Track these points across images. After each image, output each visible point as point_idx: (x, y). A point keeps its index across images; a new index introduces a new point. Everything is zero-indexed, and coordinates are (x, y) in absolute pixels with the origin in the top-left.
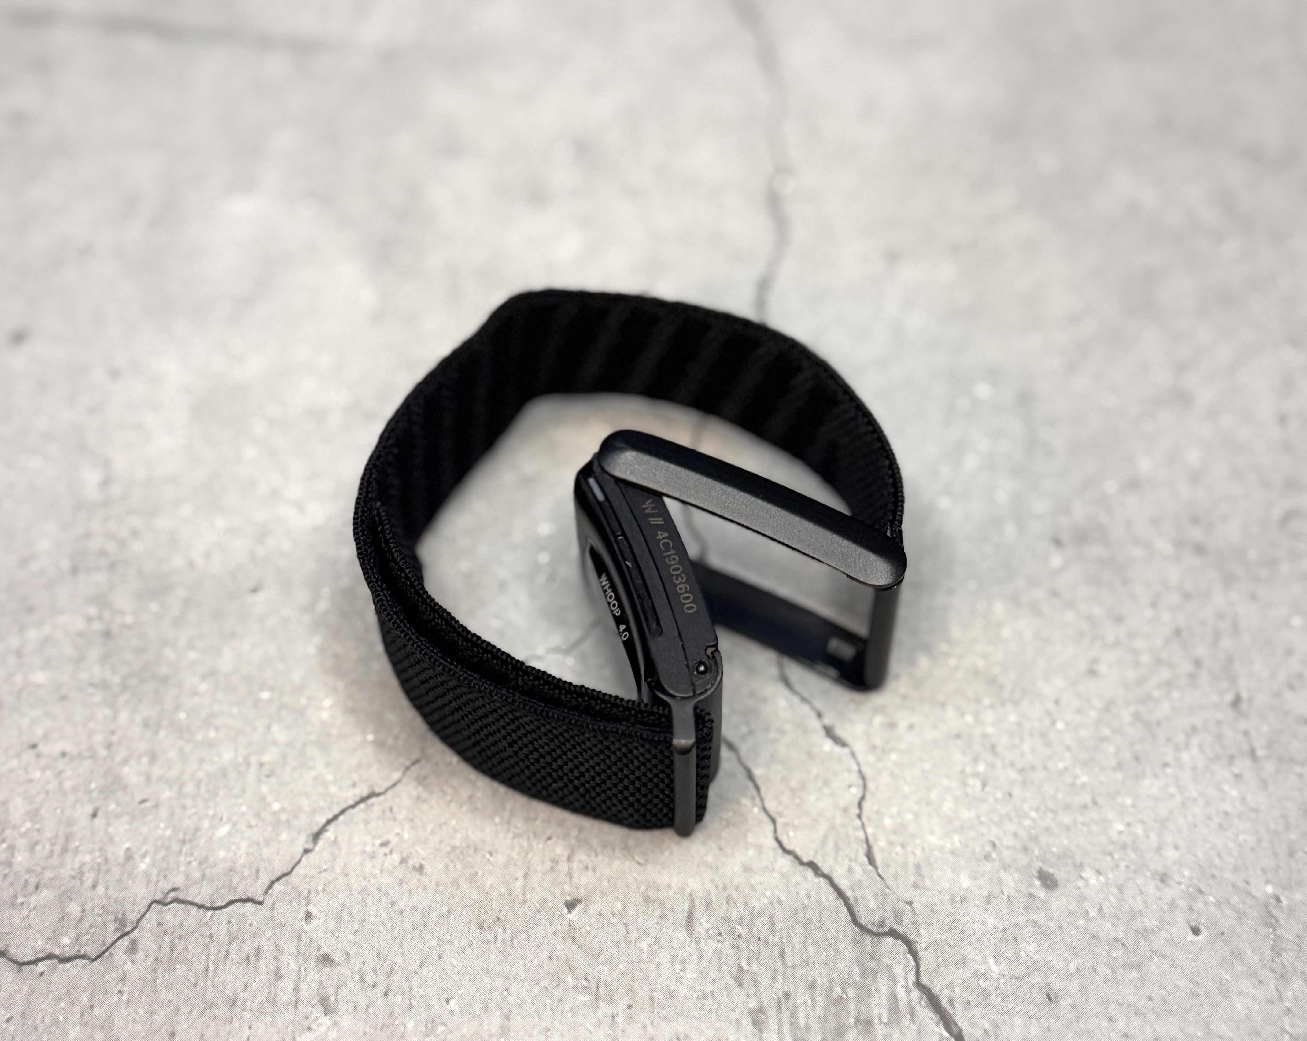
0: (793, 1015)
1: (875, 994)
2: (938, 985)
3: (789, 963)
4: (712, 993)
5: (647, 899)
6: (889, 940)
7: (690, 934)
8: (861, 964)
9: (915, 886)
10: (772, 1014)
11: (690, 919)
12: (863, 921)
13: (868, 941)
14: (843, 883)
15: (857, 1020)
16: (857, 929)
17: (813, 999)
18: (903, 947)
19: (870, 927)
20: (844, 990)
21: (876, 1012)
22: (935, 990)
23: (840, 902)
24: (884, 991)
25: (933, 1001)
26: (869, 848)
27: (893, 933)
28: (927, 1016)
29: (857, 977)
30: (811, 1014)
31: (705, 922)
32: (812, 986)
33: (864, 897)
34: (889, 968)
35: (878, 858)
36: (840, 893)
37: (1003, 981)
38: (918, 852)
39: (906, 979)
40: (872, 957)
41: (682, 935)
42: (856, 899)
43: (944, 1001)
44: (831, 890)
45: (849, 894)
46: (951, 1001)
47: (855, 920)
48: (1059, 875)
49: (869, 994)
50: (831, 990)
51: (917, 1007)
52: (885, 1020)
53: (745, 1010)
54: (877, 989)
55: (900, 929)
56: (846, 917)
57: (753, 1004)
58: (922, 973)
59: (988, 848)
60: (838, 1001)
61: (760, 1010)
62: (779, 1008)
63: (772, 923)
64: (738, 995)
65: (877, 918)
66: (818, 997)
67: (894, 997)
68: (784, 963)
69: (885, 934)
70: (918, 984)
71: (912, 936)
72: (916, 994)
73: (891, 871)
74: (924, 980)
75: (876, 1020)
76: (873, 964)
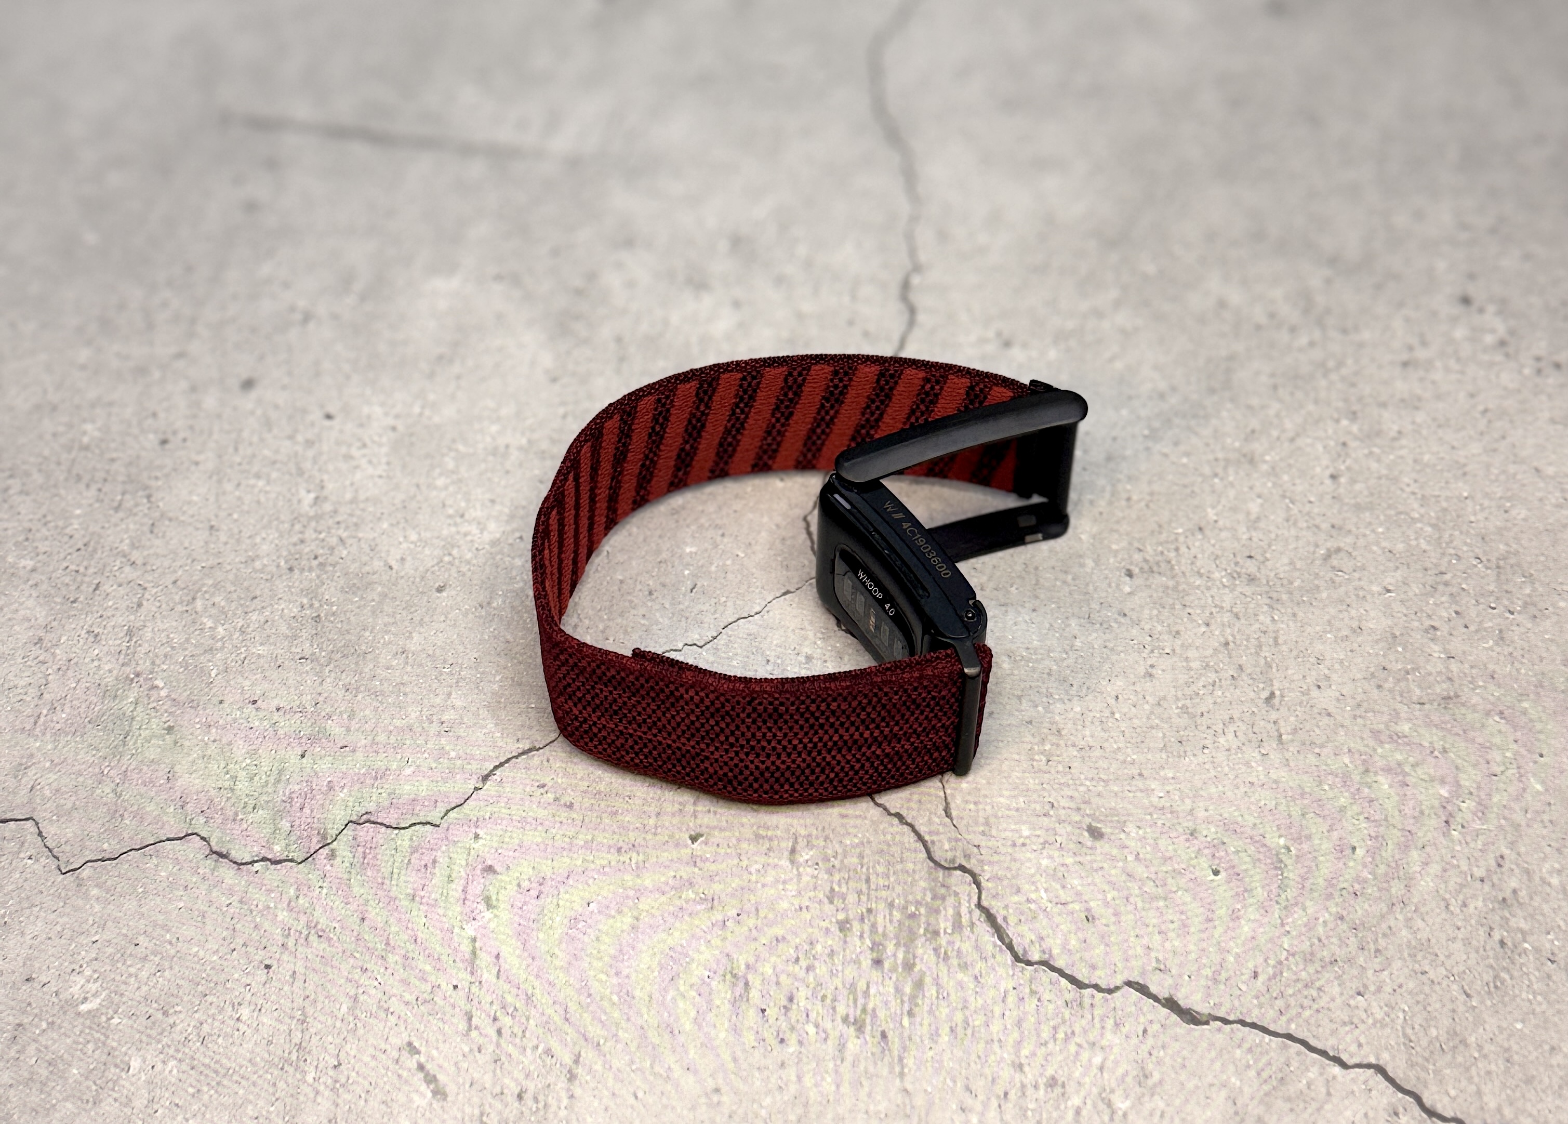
0: (874, 926)
1: (943, 912)
2: (996, 907)
3: (873, 887)
4: (807, 907)
5: (758, 837)
6: (958, 872)
7: (792, 862)
8: (932, 890)
9: (983, 833)
10: (856, 926)
11: (793, 851)
12: (937, 858)
13: (941, 873)
14: (922, 829)
15: (926, 930)
16: (932, 864)
17: (891, 914)
18: (969, 878)
19: (943, 863)
20: (917, 909)
21: (942, 926)
22: (993, 911)
23: (920, 846)
24: (951, 911)
25: (991, 918)
26: (947, 804)
27: (962, 868)
28: (984, 930)
29: (928, 898)
30: (888, 924)
31: (805, 855)
32: (891, 905)
33: (940, 841)
34: (956, 894)
35: (954, 813)
36: (920, 838)
37: (1049, 905)
38: (988, 808)
39: (969, 902)
40: (943, 886)
41: (785, 863)
42: (933, 842)
43: (1000, 920)
44: (912, 834)
45: (927, 838)
46: (1005, 919)
47: (930, 858)
48: (1106, 830)
49: (937, 911)
50: (905, 908)
51: (978, 923)
52: (949, 931)
53: (834, 920)
54: (945, 909)
55: (968, 866)
56: (924, 855)
57: (841, 916)
58: (983, 897)
59: (1048, 807)
60: (912, 916)
61: (847, 921)
62: (862, 919)
63: (861, 856)
64: (829, 909)
65: (950, 855)
66: (895, 913)
67: (959, 915)
68: (869, 888)
69: (955, 869)
70: (979, 905)
71: (977, 870)
72: (977, 912)
73: (965, 822)
74: (985, 903)
75: (942, 931)
76: (943, 891)
